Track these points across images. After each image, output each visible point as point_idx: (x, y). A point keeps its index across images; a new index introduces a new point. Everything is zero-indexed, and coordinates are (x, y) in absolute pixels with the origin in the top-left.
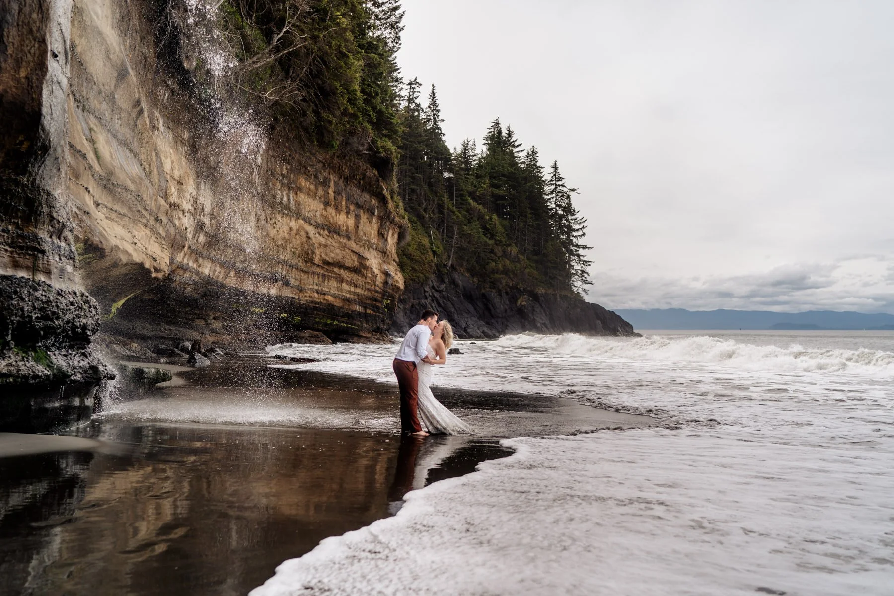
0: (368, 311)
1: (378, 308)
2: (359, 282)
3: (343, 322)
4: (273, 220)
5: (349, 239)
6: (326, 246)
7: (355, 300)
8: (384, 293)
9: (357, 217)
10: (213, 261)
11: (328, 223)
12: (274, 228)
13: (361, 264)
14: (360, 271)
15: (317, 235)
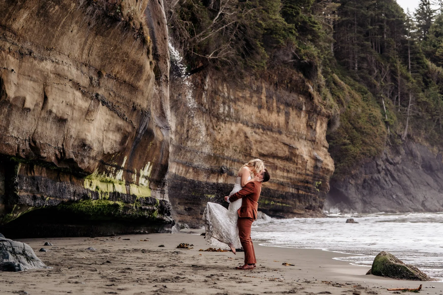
0: (301, 192)
1: (309, 189)
2: (291, 168)
3: (278, 202)
4: (219, 127)
5: (280, 133)
6: (261, 142)
7: (288, 184)
8: (315, 176)
9: (287, 114)
10: (178, 163)
11: (262, 123)
12: (219, 133)
13: (292, 153)
14: (291, 160)
15: (254, 134)
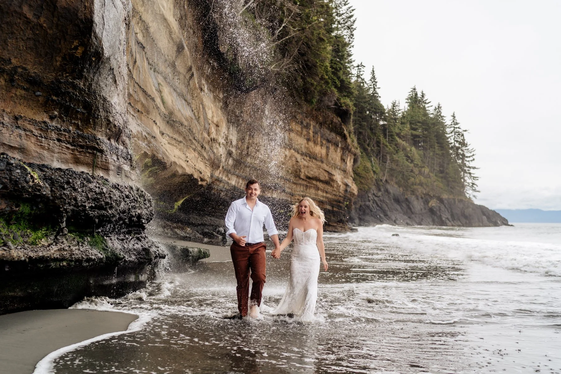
0: (335, 209)
1: (341, 207)
2: (329, 190)
5: (322, 162)
6: (308, 167)
7: (326, 202)
8: (345, 198)
9: (328, 148)
10: (238, 176)
11: (309, 152)
13: (330, 178)
14: (330, 183)
15: (302, 160)
